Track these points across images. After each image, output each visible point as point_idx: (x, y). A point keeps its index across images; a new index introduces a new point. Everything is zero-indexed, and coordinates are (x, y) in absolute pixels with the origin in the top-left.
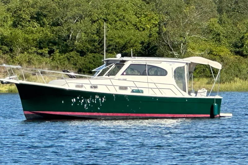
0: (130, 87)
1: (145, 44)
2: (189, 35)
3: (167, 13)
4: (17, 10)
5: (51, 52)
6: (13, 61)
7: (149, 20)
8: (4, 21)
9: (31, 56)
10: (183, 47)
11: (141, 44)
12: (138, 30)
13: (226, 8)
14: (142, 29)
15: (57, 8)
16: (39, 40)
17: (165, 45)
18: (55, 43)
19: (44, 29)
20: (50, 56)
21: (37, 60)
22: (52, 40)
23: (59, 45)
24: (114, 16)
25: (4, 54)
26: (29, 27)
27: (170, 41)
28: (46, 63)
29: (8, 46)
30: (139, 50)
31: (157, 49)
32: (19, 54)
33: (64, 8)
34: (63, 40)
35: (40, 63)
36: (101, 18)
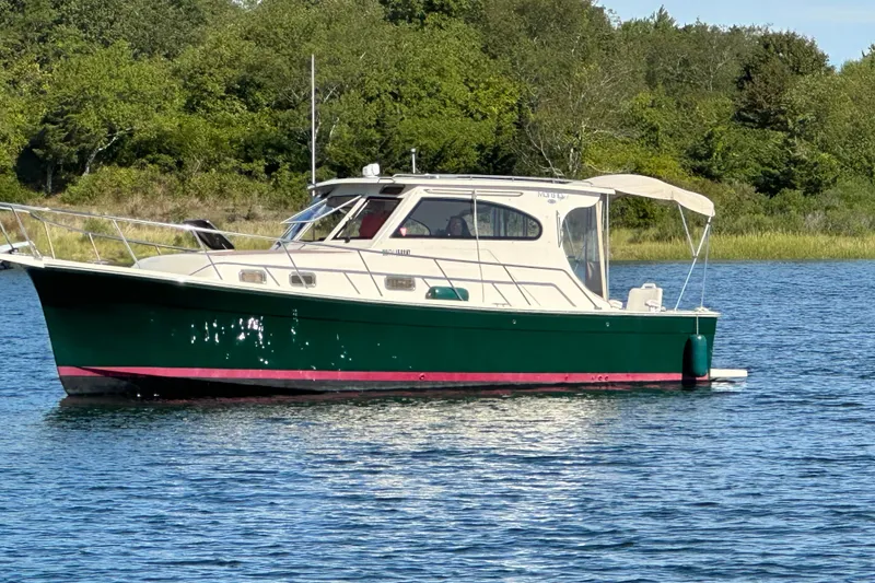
0: (423, 277)
1: (487, 151)
2: (587, 130)
3: (537, 79)
4: (196, 72)
5: (271, 169)
6: (184, 191)
7: (497, 96)
8: (166, 99)
9: (225, 178)
10: (574, 158)
11: (478, 149)
12: (470, 119)
13: (664, 75)
14: (479, 116)
15: (285, 67)
16: (245, 141)
17: (532, 153)
18: (280, 149)
19: (255, 116)
20: (271, 177)
21: (239, 186)
22: (274, 142)
23: (289, 152)
24: (415, 87)
25: (164, 172)
26: (223, 112)
27: (545, 142)
28: (260, 195)
29: (172, 155)
30: (472, 164)
31: (514, 162)
32: (199, 173)
33: (301, 67)
34: (299, 141)
35: (247, 193)
36: (386, 91)
